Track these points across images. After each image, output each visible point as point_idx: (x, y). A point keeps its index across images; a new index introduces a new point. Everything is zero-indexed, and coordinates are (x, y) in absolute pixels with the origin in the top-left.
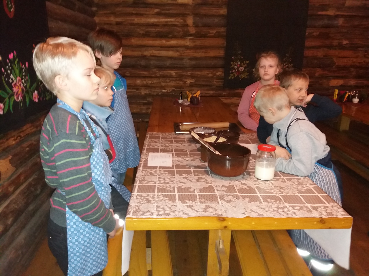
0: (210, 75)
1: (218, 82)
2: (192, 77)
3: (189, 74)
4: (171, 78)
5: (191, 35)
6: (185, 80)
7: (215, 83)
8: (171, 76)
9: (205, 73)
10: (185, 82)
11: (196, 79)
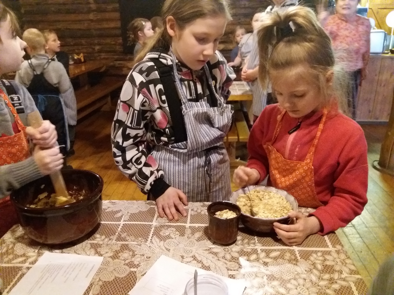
0: (113, 43)
1: (121, 48)
2: (99, 44)
3: (96, 42)
4: (83, 46)
5: (94, 11)
6: (94, 47)
7: (117, 49)
8: (82, 45)
9: (108, 41)
10: (94, 49)
11: (102, 46)
